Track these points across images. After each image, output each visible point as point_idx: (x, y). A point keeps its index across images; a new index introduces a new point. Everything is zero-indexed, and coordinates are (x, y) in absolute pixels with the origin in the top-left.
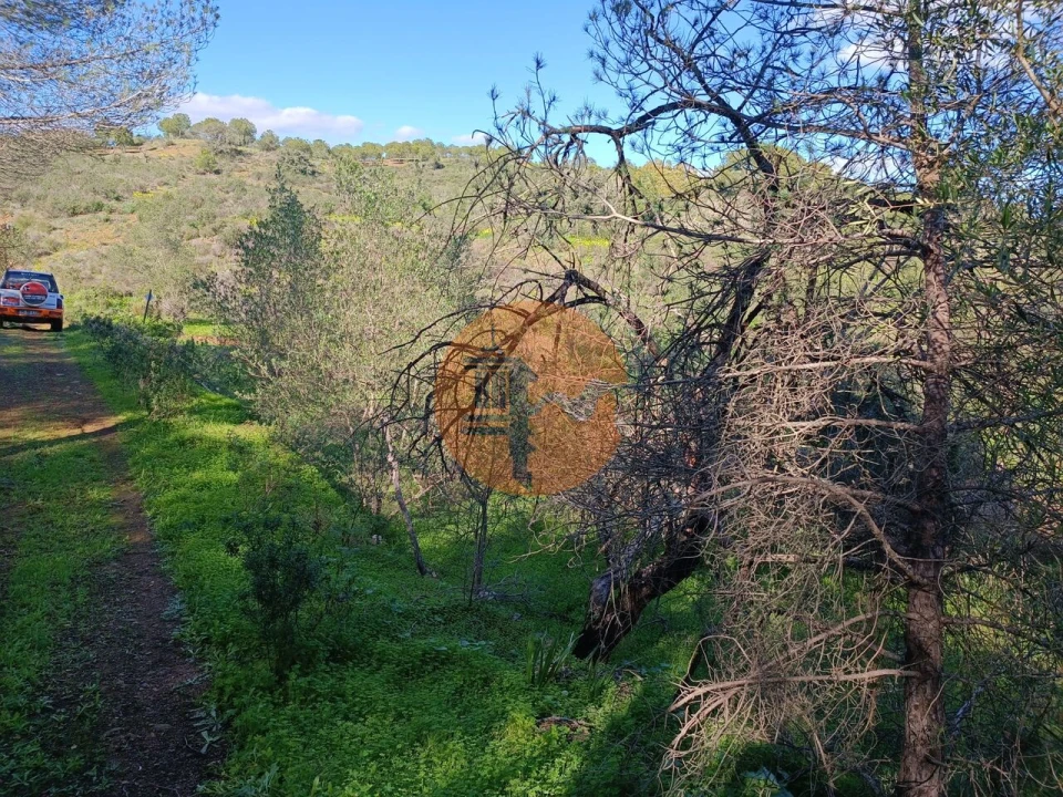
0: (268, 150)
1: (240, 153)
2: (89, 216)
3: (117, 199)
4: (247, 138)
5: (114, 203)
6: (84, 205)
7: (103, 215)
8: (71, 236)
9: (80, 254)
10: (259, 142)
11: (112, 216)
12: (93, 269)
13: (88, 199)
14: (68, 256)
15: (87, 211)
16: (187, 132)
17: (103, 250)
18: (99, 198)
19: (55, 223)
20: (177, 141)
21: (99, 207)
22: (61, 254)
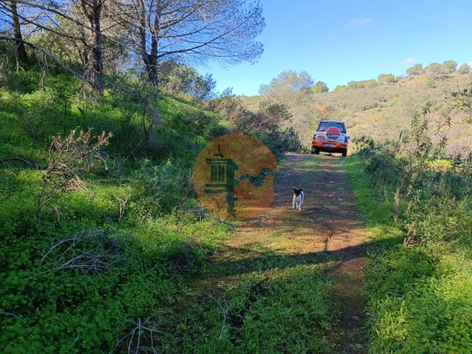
0: (464, 73)
1: (447, 77)
2: (371, 110)
3: (385, 101)
4: (452, 69)
5: (383, 103)
6: (369, 105)
7: (377, 109)
8: (362, 119)
9: (364, 126)
10: (459, 71)
11: (382, 109)
12: (370, 132)
13: (371, 103)
14: (360, 127)
15: (371, 107)
16: (420, 72)
17: (376, 124)
18: (376, 102)
19: (356, 114)
20: (415, 77)
21: (376, 105)
22: (357, 127)
